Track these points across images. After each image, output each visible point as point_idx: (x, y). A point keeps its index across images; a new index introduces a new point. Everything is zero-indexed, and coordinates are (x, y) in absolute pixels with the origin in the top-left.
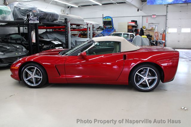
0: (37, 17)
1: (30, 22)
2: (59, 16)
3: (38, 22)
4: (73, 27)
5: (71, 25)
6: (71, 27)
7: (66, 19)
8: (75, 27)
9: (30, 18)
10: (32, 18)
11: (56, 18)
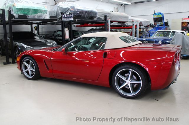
0: (72, 15)
1: (63, 20)
2: (98, 13)
3: (73, 20)
4: (114, 24)
5: (112, 22)
6: (111, 24)
7: (106, 17)
8: (117, 24)
9: (64, 16)
10: (65, 16)
11: (93, 15)
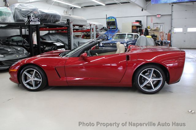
0: (38, 18)
1: (30, 24)
2: (61, 17)
7: (68, 20)
8: (78, 28)
9: (31, 19)
10: (33, 19)
11: (58, 19)
